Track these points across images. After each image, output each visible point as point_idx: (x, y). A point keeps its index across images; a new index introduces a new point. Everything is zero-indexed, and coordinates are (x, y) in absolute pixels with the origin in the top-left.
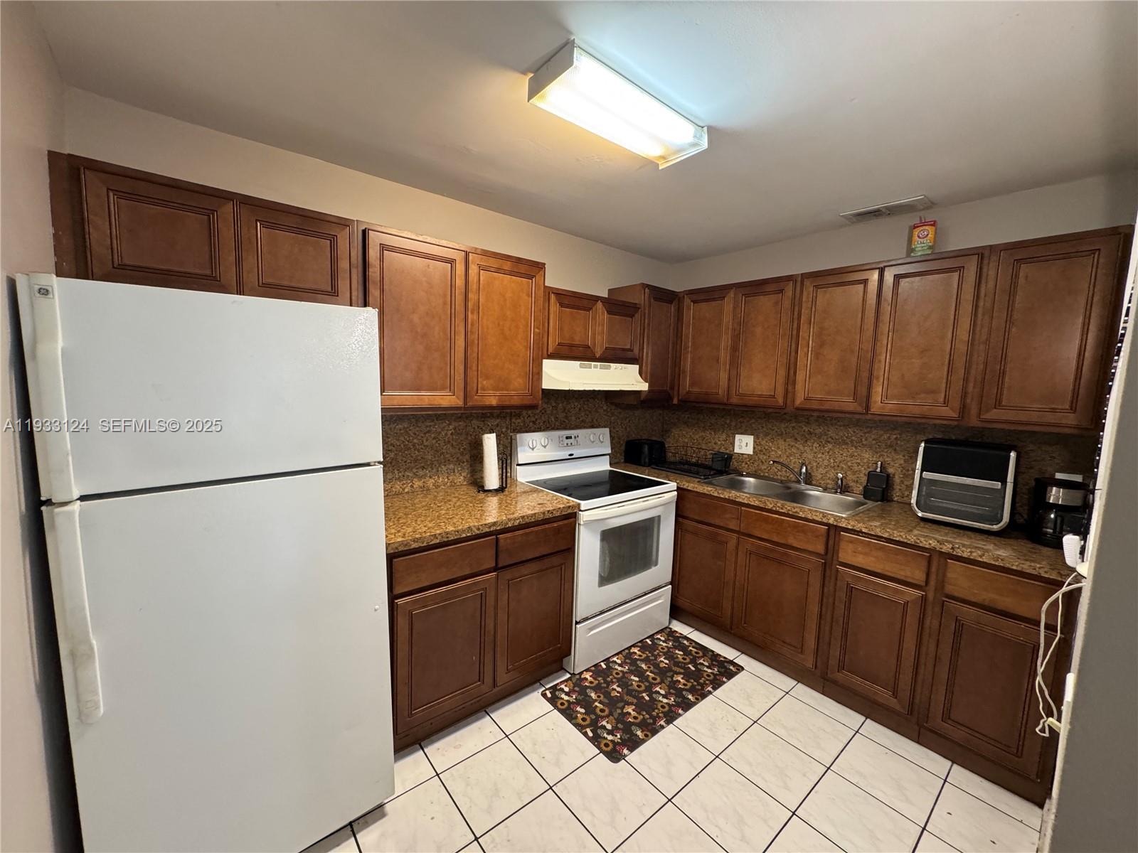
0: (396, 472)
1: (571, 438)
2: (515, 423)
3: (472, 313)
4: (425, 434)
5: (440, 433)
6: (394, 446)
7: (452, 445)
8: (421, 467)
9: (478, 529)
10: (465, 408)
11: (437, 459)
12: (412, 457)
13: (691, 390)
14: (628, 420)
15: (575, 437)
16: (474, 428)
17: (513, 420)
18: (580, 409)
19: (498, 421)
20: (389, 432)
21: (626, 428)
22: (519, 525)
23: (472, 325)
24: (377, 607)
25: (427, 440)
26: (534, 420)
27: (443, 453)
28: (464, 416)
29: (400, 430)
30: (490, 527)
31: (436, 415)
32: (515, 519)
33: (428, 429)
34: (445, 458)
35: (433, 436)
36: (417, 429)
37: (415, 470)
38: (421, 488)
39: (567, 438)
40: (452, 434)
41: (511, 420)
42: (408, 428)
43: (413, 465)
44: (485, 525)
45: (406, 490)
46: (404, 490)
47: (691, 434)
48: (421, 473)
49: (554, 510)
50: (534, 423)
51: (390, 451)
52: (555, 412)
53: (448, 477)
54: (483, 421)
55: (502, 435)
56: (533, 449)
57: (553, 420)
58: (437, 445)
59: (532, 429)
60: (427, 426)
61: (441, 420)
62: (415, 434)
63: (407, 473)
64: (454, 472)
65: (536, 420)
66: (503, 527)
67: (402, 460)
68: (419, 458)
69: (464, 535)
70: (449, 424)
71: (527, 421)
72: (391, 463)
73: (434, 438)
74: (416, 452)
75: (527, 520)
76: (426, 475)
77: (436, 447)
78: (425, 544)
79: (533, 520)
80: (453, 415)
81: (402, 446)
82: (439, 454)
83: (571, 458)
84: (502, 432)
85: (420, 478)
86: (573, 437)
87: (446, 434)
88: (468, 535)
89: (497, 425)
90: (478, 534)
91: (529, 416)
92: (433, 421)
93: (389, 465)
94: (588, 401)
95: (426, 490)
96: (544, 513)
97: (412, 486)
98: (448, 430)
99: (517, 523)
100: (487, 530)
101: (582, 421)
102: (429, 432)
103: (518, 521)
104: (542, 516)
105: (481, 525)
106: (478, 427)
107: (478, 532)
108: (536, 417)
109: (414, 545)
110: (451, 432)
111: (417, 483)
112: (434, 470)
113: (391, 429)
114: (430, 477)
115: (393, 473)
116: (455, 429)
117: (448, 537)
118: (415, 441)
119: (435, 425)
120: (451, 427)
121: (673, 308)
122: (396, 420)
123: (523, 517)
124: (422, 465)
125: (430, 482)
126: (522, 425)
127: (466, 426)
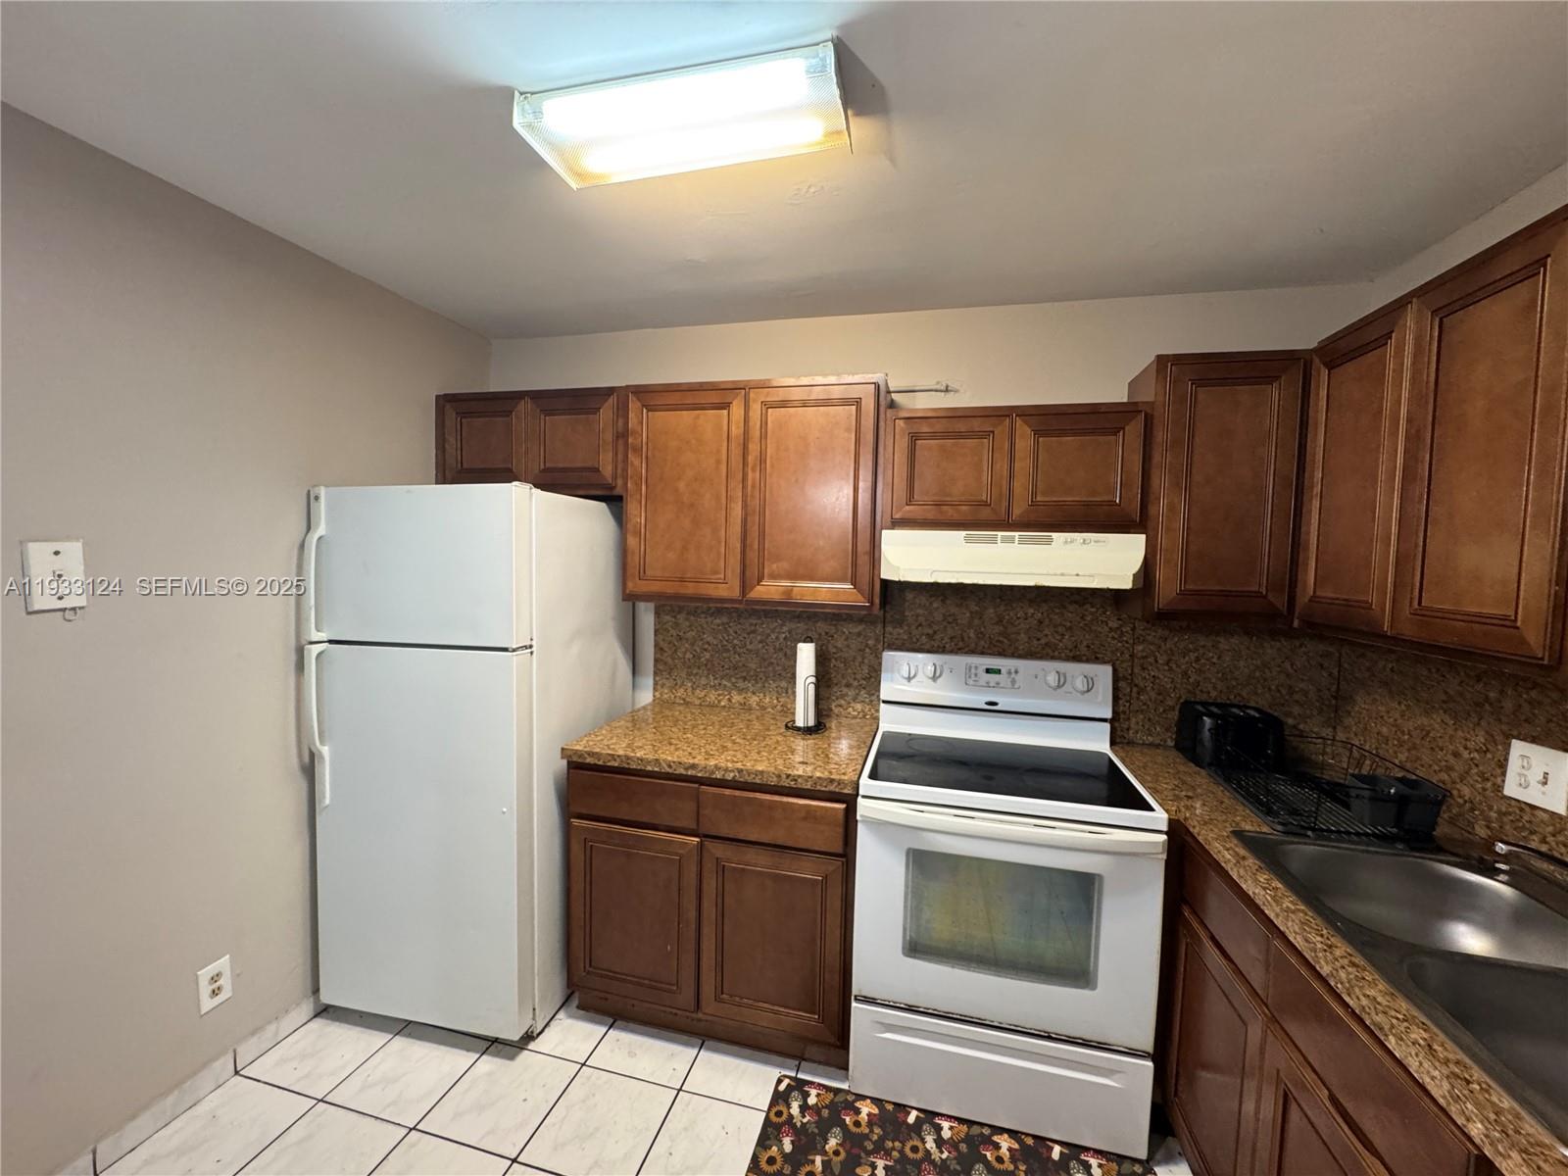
0: (711, 678)
1: (999, 672)
2: (891, 634)
3: (753, 470)
4: (748, 634)
5: (769, 635)
6: (710, 645)
7: (785, 654)
8: (741, 677)
9: (670, 766)
10: (740, 602)
11: (763, 670)
12: (731, 661)
13: (1318, 593)
14: (1193, 656)
15: (1009, 673)
16: (820, 635)
17: (889, 629)
18: (1040, 622)
19: (860, 628)
20: (705, 626)
21: (1185, 674)
22: (734, 780)
23: (753, 486)
24: (505, 810)
25: (751, 643)
26: (931, 632)
27: (772, 663)
28: (805, 616)
29: (719, 626)
30: (686, 769)
31: (764, 610)
32: (726, 770)
33: (753, 628)
34: (774, 671)
35: (759, 638)
36: (739, 626)
37: (733, 680)
38: (741, 704)
39: (988, 671)
40: (785, 638)
41: (884, 627)
42: (727, 623)
43: (731, 672)
44: (680, 763)
45: (723, 704)
46: (719, 701)
47: (1397, 716)
48: (741, 684)
49: (799, 776)
50: (930, 637)
51: (706, 650)
52: (976, 622)
53: (777, 699)
54: (835, 625)
55: (867, 650)
56: (909, 679)
57: (972, 635)
58: (764, 651)
59: (927, 647)
60: (751, 625)
61: (772, 617)
62: (736, 633)
63: (724, 682)
64: (787, 693)
65: (935, 632)
66: (707, 775)
67: (719, 664)
68: (740, 664)
69: (649, 768)
70: (782, 625)
71: (915, 632)
72: (706, 665)
73: (761, 642)
74: (737, 656)
75: (747, 777)
76: (747, 689)
77: (764, 654)
78: (601, 763)
79: (758, 782)
80: (787, 612)
81: (719, 646)
82: (766, 663)
83: (991, 709)
84: (867, 645)
85: (741, 691)
86: (1003, 671)
87: (777, 638)
88: (656, 769)
89: (859, 634)
90: (668, 773)
91: (920, 625)
92: (760, 618)
93: (704, 668)
94: (1065, 607)
95: (746, 707)
96: (779, 776)
97: (729, 700)
98: (779, 633)
99: (730, 776)
100: (683, 772)
101: (1046, 644)
102: (754, 632)
103: (732, 775)
104: (775, 779)
105: (674, 762)
106: (827, 633)
107: (668, 770)
108: (936, 628)
109: (589, 760)
110: (784, 635)
111: (737, 698)
112: (760, 685)
113: (707, 623)
114: (754, 693)
115: (707, 677)
116: (790, 632)
117: (628, 764)
118: (735, 642)
119: (762, 624)
120: (785, 629)
121: (1274, 393)
122: (713, 613)
123: (740, 771)
124: (744, 674)
125: (754, 700)
126: (905, 637)
127: (808, 629)
